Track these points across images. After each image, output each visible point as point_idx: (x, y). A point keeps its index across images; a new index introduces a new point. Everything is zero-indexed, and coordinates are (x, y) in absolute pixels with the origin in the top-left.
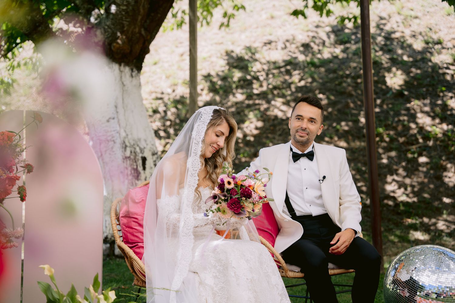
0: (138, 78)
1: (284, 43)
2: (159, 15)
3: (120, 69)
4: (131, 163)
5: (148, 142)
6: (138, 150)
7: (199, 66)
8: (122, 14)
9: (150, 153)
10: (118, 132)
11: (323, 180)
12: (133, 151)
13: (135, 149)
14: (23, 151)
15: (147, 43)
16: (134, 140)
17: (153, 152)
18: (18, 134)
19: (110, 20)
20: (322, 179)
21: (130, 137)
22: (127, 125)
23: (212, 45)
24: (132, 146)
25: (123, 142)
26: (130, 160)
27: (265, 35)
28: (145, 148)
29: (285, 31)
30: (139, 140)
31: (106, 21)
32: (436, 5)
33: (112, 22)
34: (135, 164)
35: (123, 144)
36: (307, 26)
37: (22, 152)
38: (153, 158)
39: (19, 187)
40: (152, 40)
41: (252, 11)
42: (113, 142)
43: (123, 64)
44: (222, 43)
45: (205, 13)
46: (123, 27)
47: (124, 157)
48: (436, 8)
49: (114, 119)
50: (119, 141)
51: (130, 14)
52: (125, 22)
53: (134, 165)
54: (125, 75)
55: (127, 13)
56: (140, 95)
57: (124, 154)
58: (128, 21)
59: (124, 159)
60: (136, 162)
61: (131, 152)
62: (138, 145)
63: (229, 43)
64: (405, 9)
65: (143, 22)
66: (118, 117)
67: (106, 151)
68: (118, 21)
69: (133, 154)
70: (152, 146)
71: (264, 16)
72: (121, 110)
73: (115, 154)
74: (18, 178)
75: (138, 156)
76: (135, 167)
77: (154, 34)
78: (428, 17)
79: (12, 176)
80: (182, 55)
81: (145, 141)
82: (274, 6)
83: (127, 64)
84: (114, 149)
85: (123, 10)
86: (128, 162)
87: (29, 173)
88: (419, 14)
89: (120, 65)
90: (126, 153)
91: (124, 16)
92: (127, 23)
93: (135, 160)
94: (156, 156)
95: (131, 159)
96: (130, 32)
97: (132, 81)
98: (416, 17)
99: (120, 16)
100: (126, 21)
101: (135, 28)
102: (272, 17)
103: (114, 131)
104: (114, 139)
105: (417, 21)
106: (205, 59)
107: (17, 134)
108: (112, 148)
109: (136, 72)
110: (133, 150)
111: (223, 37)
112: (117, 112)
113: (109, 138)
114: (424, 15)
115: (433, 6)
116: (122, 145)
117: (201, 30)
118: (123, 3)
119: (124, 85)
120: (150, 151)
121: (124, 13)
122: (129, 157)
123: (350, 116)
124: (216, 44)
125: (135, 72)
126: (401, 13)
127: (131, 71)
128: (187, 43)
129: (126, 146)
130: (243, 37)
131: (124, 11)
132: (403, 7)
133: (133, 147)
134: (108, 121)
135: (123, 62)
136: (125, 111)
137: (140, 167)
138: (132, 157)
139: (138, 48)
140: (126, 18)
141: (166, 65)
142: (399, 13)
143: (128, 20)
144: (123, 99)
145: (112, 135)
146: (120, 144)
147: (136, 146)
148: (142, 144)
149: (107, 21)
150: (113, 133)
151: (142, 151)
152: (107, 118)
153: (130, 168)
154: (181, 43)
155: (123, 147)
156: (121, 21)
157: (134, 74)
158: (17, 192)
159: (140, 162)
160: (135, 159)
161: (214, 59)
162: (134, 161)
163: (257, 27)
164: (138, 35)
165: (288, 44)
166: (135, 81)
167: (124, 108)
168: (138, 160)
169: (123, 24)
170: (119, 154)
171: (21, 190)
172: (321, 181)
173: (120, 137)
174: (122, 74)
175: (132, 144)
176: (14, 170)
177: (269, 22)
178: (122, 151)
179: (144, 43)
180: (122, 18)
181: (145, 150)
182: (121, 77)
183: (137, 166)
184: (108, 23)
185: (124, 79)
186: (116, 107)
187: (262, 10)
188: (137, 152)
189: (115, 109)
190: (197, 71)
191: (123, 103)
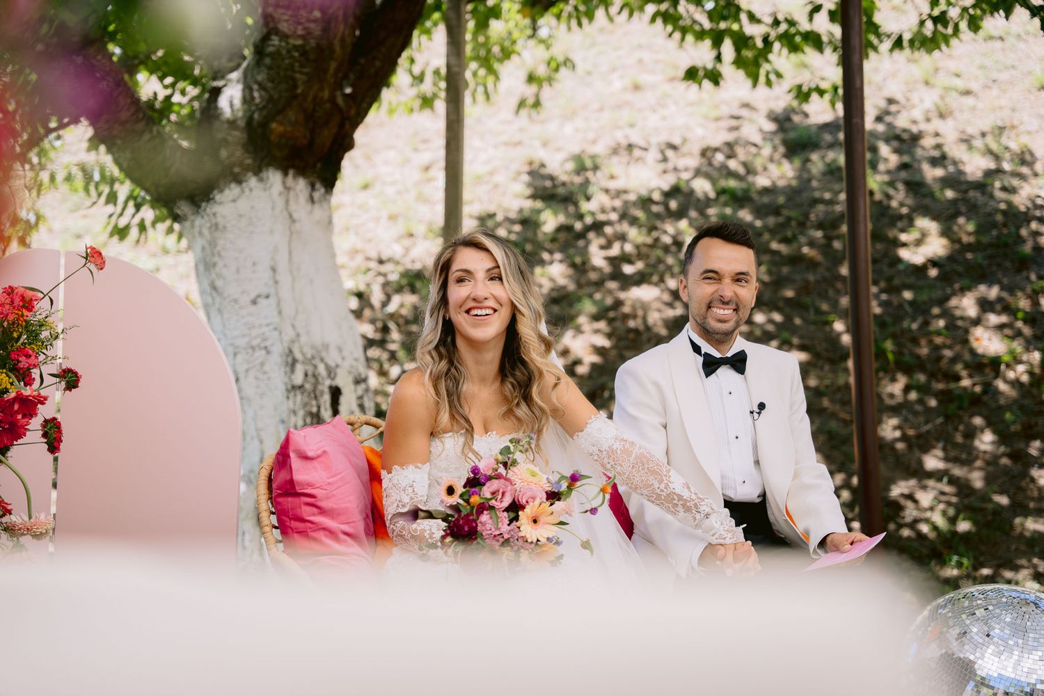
0: (325, 206)
1: (662, 152)
2: (378, 63)
3: (284, 183)
4: (306, 399)
5: (346, 353)
6: (322, 369)
7: (467, 193)
8: (293, 57)
9: (350, 379)
10: (275, 329)
11: (759, 413)
12: (310, 373)
13: (315, 367)
14: (57, 337)
15: (347, 126)
16: (313, 347)
17: (358, 377)
18: (47, 294)
19: (266, 71)
20: (758, 411)
21: (303, 339)
22: (297, 312)
23: (496, 146)
24: (309, 361)
25: (287, 351)
26: (303, 393)
27: (619, 127)
28: (337, 366)
29: (664, 118)
30: (326, 347)
31: (255, 72)
32: (1013, 67)
33: (269, 74)
34: (314, 402)
35: (288, 356)
36: (716, 107)
37: (55, 339)
38: (355, 391)
39: (46, 421)
40: (359, 120)
41: (589, 73)
42: (264, 352)
43: (291, 172)
44: (519, 143)
45: (482, 72)
46: (295, 87)
47: (289, 387)
48: (1013, 72)
49: (267, 297)
50: (278, 350)
51: (312, 57)
52: (298, 76)
53: (312, 406)
54: (297, 196)
55: (304, 53)
56: (330, 246)
57: (290, 378)
58: (306, 74)
59: (288, 391)
60: (316, 397)
61: (306, 375)
62: (322, 360)
63: (537, 144)
64: (941, 74)
65: (340, 75)
66: (277, 294)
67: (247, 371)
68: (282, 73)
69: (311, 379)
70: (354, 363)
71: (618, 85)
72: (284, 277)
73: (269, 379)
74: (42, 400)
75: (323, 384)
76: (314, 410)
77: (365, 105)
78: (995, 92)
79: (30, 396)
80: (427, 169)
81: (340, 350)
82: (640, 61)
83: (302, 172)
84: (267, 368)
85: (296, 47)
86: (299, 397)
87: (70, 390)
88: (974, 86)
89: (286, 174)
90: (293, 377)
91: (298, 61)
92: (304, 78)
93: (315, 394)
94: (363, 386)
95: (305, 391)
96: (310, 99)
97: (311, 212)
98: (967, 93)
99: (287, 61)
100: (301, 73)
101: (321, 89)
102: (637, 88)
103: (268, 325)
104: (268, 343)
105: (969, 101)
106: (479, 179)
107: (45, 296)
108: (262, 364)
109: (323, 190)
110: (310, 369)
111: (521, 130)
112: (276, 282)
113: (255, 342)
114: (986, 87)
115: (1007, 68)
116: (284, 358)
117: (472, 110)
118: (295, 32)
119: (293, 220)
120: (350, 372)
121: (296, 54)
122: (301, 387)
123: (812, 312)
124: (506, 144)
125: (320, 190)
126: (932, 81)
127: (309, 189)
128: (440, 142)
129: (295, 361)
130: (568, 129)
131: (297, 51)
132: (937, 70)
133: (311, 363)
134: (254, 302)
135: (293, 167)
136: (294, 279)
137: (326, 409)
138: (308, 386)
139: (326, 136)
140: (302, 66)
141: (390, 191)
142: (927, 83)
143: (306, 70)
144: (290, 253)
145: (263, 334)
146: (281, 356)
147: (317, 361)
148: (333, 358)
149: (259, 73)
150: (265, 329)
151: (331, 373)
152: (253, 296)
153: (301, 413)
154: (425, 141)
155: (287, 363)
156: (289, 73)
157: (317, 195)
158: (41, 432)
159: (326, 399)
160: (314, 391)
161: (499, 178)
162: (313, 395)
163: (601, 109)
164: (328, 105)
165: (670, 153)
166: (318, 212)
167: (291, 272)
168: (322, 393)
169: (293, 79)
170: (278, 379)
171: (51, 427)
172: (756, 415)
173: (281, 341)
174: (288, 194)
175: (309, 356)
176: (34, 379)
177: (629, 96)
178: (286, 373)
179: (341, 126)
180: (292, 65)
181: (339, 371)
182: (287, 202)
183: (319, 407)
184: (259, 78)
185: (293, 206)
186: (274, 270)
187: (614, 70)
188: (319, 374)
189: (271, 273)
190: (462, 205)
191: (290, 260)
